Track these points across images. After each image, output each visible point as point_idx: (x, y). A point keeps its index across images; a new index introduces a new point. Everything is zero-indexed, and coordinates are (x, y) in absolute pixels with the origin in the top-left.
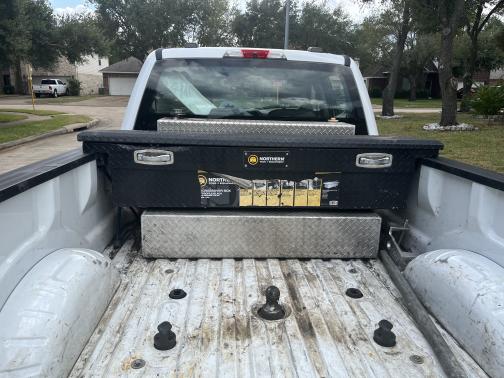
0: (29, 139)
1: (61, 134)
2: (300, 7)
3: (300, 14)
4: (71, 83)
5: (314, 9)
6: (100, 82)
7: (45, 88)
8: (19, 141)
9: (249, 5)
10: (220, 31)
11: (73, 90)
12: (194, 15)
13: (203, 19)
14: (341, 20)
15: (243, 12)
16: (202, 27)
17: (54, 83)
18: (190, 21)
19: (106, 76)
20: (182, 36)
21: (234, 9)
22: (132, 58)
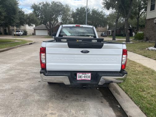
0: (19, 46)
1: (26, 45)
2: (91, 10)
3: (91, 12)
4: (25, 32)
5: (95, 11)
6: (33, 31)
7: (17, 33)
8: (16, 46)
9: (76, 10)
10: (68, 17)
11: (25, 34)
12: (61, 13)
13: (63, 14)
14: (103, 14)
15: (75, 12)
16: (63, 16)
17: (20, 32)
18: (60, 14)
19: (35, 30)
20: (57, 18)
21: (72, 11)
22: (43, 25)
